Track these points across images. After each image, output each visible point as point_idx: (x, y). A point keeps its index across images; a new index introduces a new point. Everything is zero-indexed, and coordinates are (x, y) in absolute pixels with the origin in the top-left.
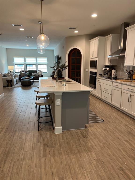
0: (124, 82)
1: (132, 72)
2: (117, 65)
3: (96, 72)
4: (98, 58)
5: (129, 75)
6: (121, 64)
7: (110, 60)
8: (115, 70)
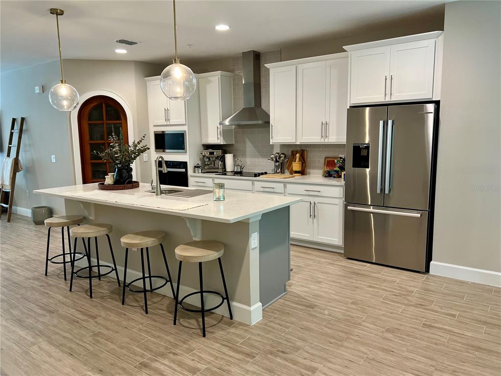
0: (285, 178)
1: (285, 157)
2: (234, 143)
3: (186, 162)
4: (187, 127)
5: (277, 164)
6: (247, 139)
7: (220, 132)
8: (232, 154)
